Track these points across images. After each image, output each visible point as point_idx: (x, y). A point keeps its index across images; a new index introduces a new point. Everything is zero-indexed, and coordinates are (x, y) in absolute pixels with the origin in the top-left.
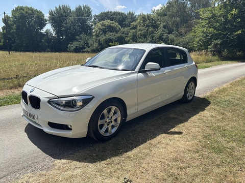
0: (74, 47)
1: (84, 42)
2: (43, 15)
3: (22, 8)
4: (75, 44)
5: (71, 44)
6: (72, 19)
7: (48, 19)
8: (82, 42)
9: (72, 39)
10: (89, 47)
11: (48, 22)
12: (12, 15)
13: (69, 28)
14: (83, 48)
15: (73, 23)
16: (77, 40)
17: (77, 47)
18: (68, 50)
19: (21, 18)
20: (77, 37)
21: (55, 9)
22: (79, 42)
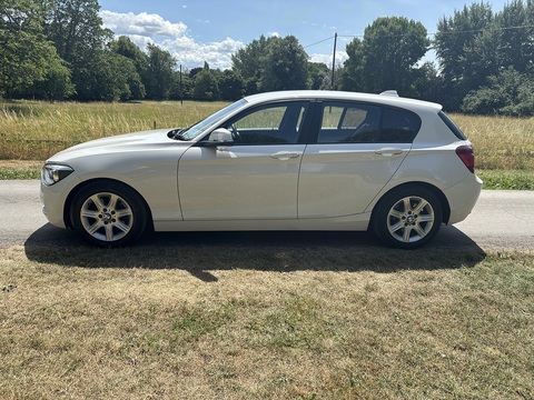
0: (478, 102)
1: (508, 90)
2: (424, 32)
3: (384, 22)
4: (484, 94)
5: (473, 95)
6: (487, 34)
7: (434, 40)
8: (501, 90)
9: (479, 81)
10: (517, 102)
11: (432, 46)
12: (365, 37)
13: (477, 58)
14: (502, 103)
15: (490, 45)
16: (489, 85)
17: (484, 101)
18: (463, 108)
19: (379, 41)
20: (493, 78)
21: (453, 16)
22: (495, 88)
